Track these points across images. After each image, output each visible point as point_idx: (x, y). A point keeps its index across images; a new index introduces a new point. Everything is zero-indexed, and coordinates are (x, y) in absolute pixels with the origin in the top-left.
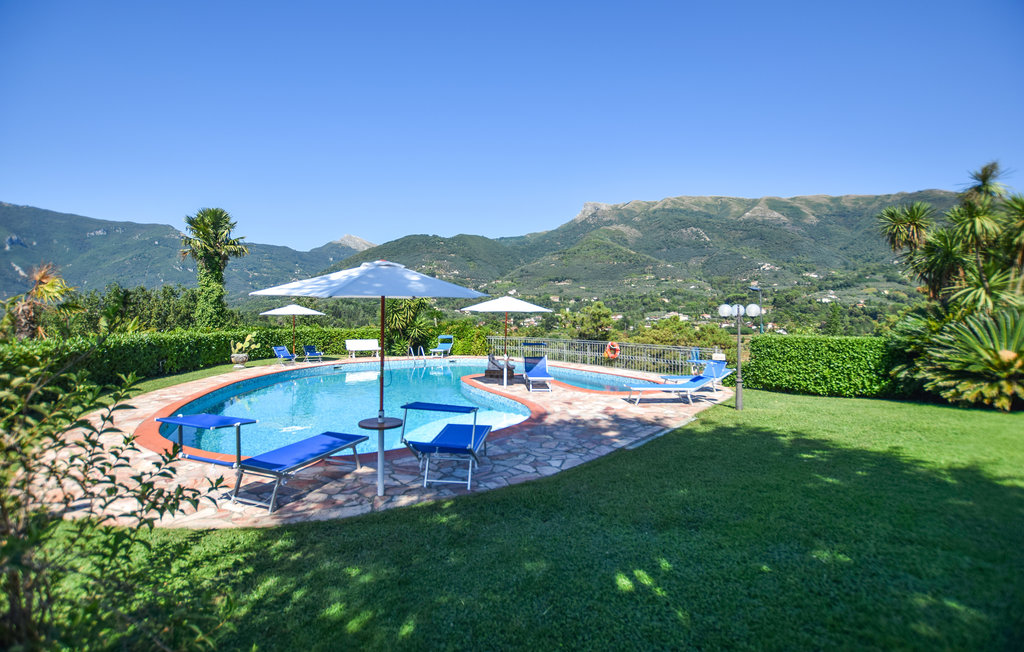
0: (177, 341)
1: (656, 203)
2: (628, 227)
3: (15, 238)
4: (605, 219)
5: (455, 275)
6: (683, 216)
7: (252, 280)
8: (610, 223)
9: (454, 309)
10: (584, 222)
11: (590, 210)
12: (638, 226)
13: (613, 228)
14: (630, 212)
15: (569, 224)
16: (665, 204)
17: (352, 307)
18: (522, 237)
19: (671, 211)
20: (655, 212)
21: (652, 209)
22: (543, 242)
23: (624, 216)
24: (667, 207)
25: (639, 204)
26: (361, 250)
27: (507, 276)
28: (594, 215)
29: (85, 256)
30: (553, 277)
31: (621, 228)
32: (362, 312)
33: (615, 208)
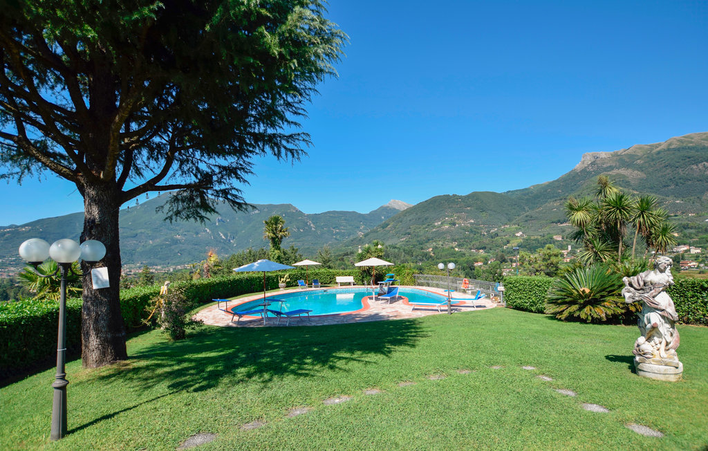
0: (259, 277)
1: (660, 145)
2: (630, 170)
3: (220, 218)
4: (605, 166)
5: (471, 224)
6: (692, 153)
7: (335, 235)
8: (611, 168)
9: (471, 249)
10: (584, 171)
11: (589, 159)
12: (640, 168)
13: (615, 172)
14: (631, 156)
15: (569, 174)
16: (670, 144)
17: (396, 250)
18: (526, 189)
19: (678, 150)
20: (659, 153)
21: (655, 150)
22: (546, 191)
23: (626, 161)
24: (673, 147)
25: (640, 148)
26: (402, 210)
27: (514, 221)
28: (593, 163)
29: (251, 225)
30: (556, 220)
31: (622, 171)
32: (403, 253)
33: (616, 155)
